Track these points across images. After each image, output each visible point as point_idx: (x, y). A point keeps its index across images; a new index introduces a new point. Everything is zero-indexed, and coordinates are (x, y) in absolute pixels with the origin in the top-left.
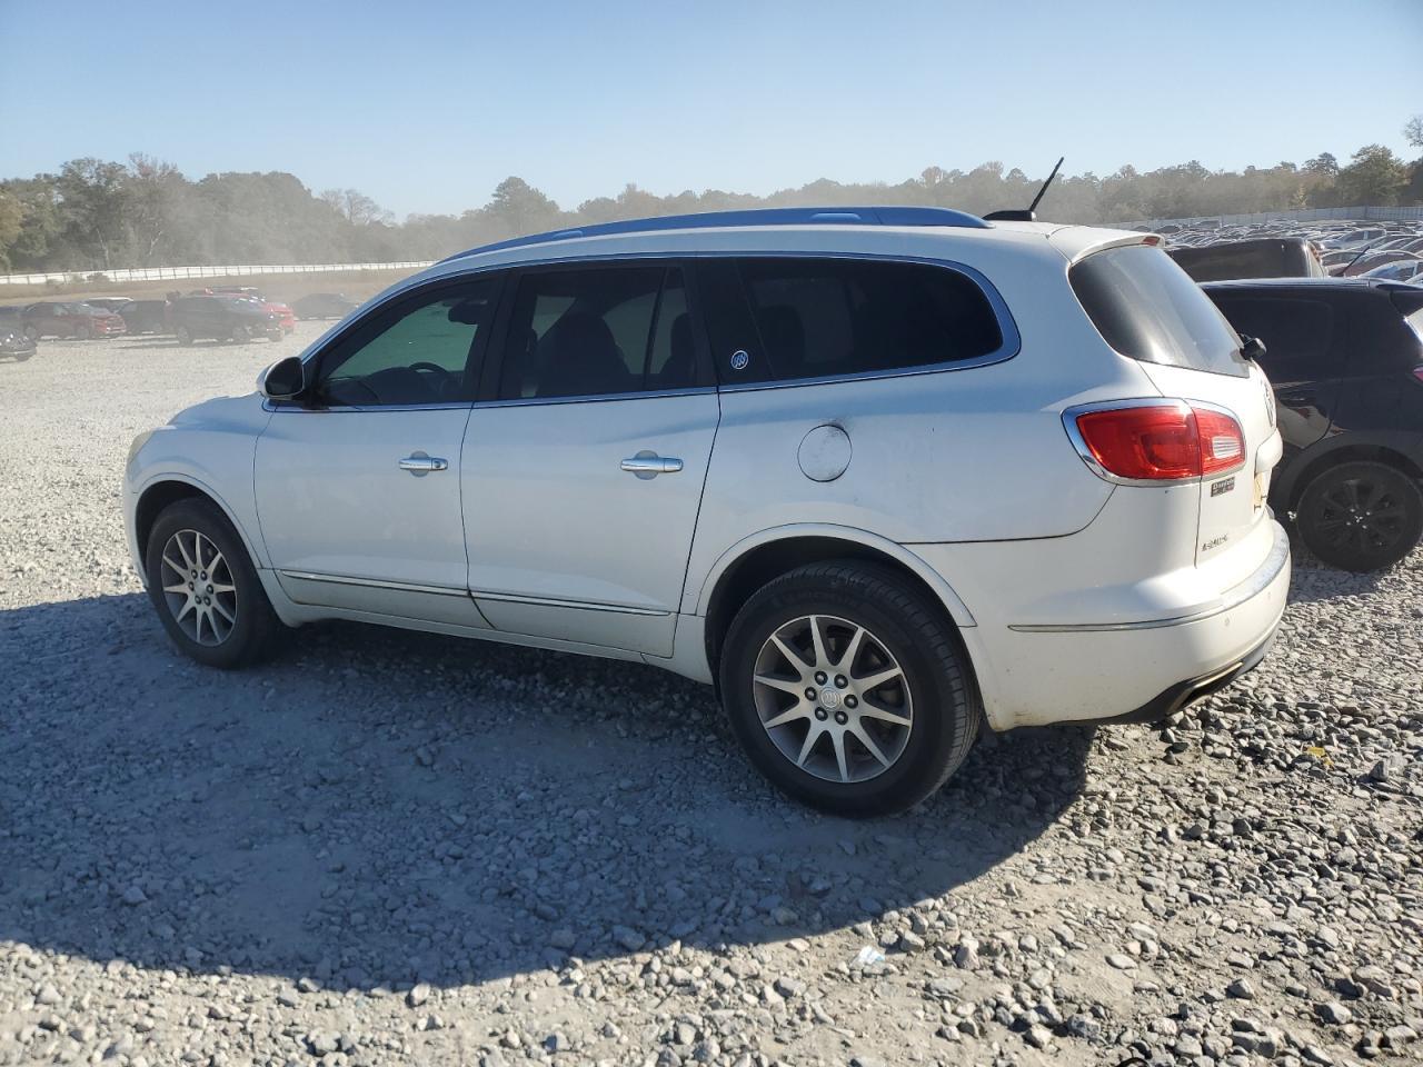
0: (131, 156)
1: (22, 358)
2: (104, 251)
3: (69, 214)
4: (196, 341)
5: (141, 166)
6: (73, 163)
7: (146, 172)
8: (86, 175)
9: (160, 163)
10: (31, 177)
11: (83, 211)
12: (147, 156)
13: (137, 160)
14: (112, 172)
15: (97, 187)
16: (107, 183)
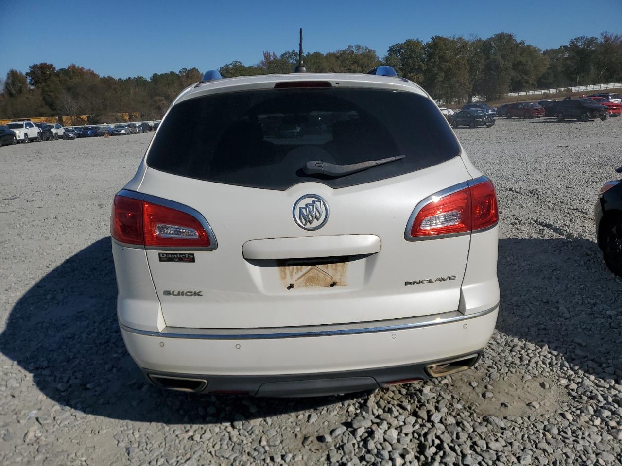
0: (602, 33)
1: (489, 126)
2: (576, 78)
3: (569, 62)
4: (565, 120)
5: (605, 37)
6: (575, 39)
7: (607, 39)
8: (579, 44)
9: (614, 35)
10: (558, 47)
11: (575, 61)
12: (609, 32)
13: (604, 35)
14: (592, 41)
15: (583, 49)
16: (587, 47)
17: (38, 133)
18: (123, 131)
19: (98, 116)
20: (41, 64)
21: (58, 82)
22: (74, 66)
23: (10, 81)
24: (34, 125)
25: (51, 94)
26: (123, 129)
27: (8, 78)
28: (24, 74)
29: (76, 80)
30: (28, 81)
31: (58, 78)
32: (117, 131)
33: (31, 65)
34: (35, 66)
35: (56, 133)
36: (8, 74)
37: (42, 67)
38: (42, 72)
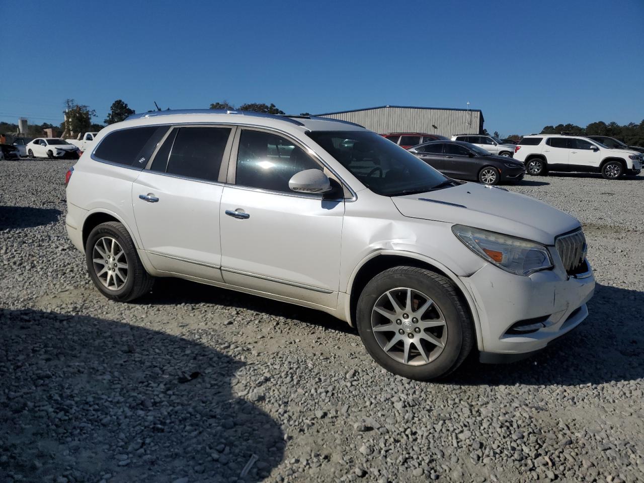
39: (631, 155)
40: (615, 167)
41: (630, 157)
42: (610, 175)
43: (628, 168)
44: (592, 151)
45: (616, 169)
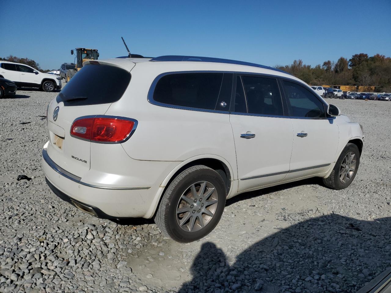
17: (324, 93)
18: (387, 98)
19: (382, 87)
20: (360, 54)
21: (366, 65)
22: (378, 55)
23: (339, 64)
24: (323, 89)
25: (359, 72)
26: (388, 97)
27: (338, 62)
28: (348, 60)
29: (378, 64)
30: (349, 64)
31: (366, 63)
32: (383, 97)
33: (354, 55)
34: (356, 56)
35: (337, 95)
36: (339, 60)
37: (360, 56)
38: (359, 59)
39: (57, 77)
40: (50, 84)
41: (57, 78)
42: (48, 89)
43: (58, 85)
44: (34, 74)
45: (51, 85)
